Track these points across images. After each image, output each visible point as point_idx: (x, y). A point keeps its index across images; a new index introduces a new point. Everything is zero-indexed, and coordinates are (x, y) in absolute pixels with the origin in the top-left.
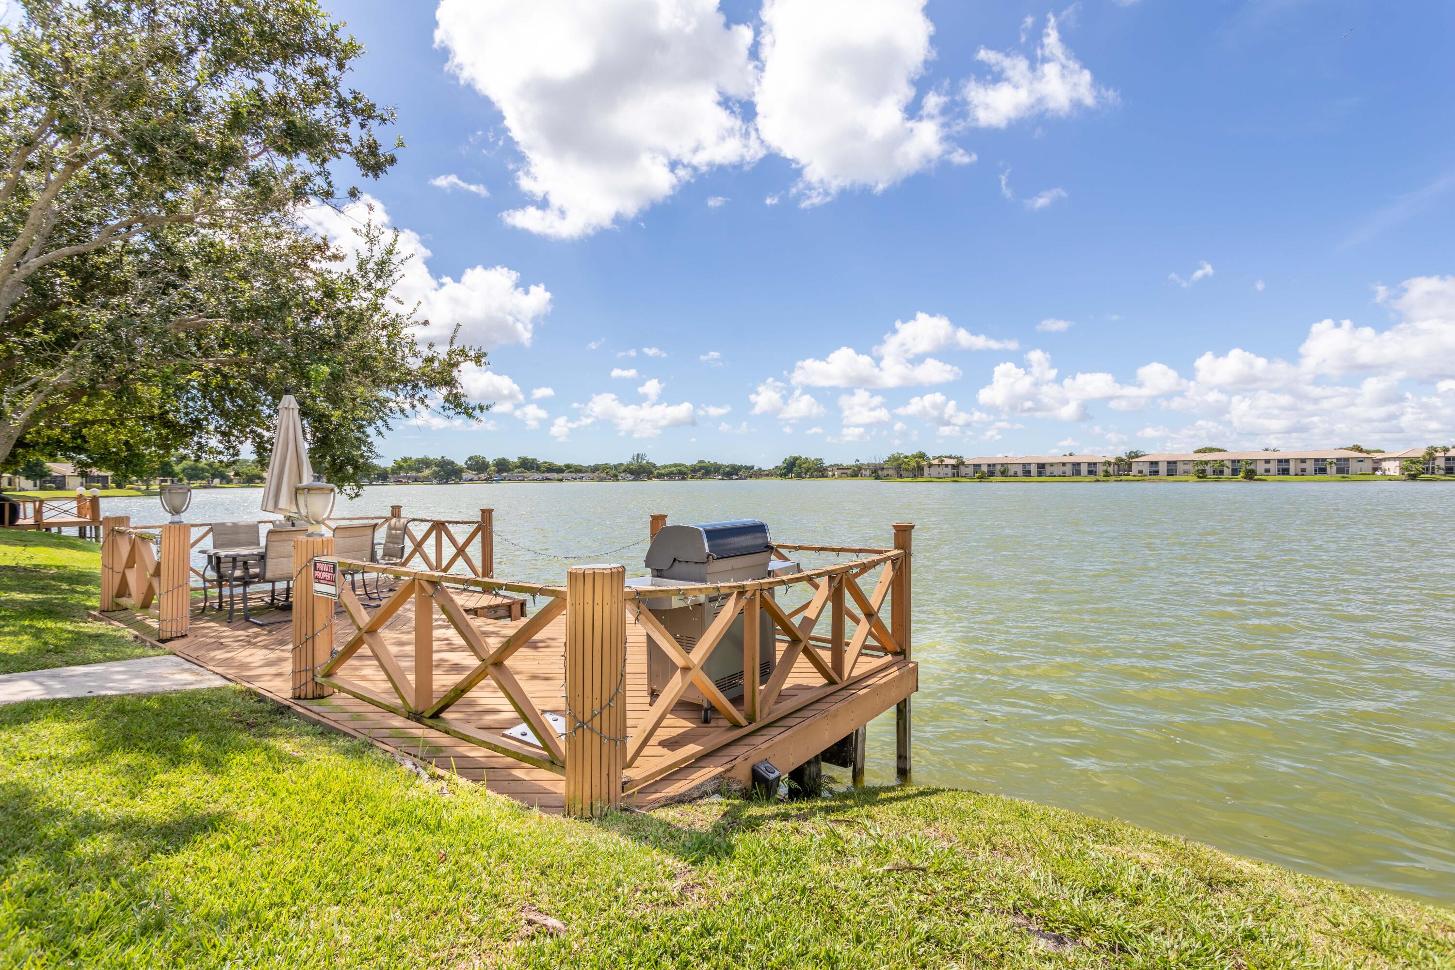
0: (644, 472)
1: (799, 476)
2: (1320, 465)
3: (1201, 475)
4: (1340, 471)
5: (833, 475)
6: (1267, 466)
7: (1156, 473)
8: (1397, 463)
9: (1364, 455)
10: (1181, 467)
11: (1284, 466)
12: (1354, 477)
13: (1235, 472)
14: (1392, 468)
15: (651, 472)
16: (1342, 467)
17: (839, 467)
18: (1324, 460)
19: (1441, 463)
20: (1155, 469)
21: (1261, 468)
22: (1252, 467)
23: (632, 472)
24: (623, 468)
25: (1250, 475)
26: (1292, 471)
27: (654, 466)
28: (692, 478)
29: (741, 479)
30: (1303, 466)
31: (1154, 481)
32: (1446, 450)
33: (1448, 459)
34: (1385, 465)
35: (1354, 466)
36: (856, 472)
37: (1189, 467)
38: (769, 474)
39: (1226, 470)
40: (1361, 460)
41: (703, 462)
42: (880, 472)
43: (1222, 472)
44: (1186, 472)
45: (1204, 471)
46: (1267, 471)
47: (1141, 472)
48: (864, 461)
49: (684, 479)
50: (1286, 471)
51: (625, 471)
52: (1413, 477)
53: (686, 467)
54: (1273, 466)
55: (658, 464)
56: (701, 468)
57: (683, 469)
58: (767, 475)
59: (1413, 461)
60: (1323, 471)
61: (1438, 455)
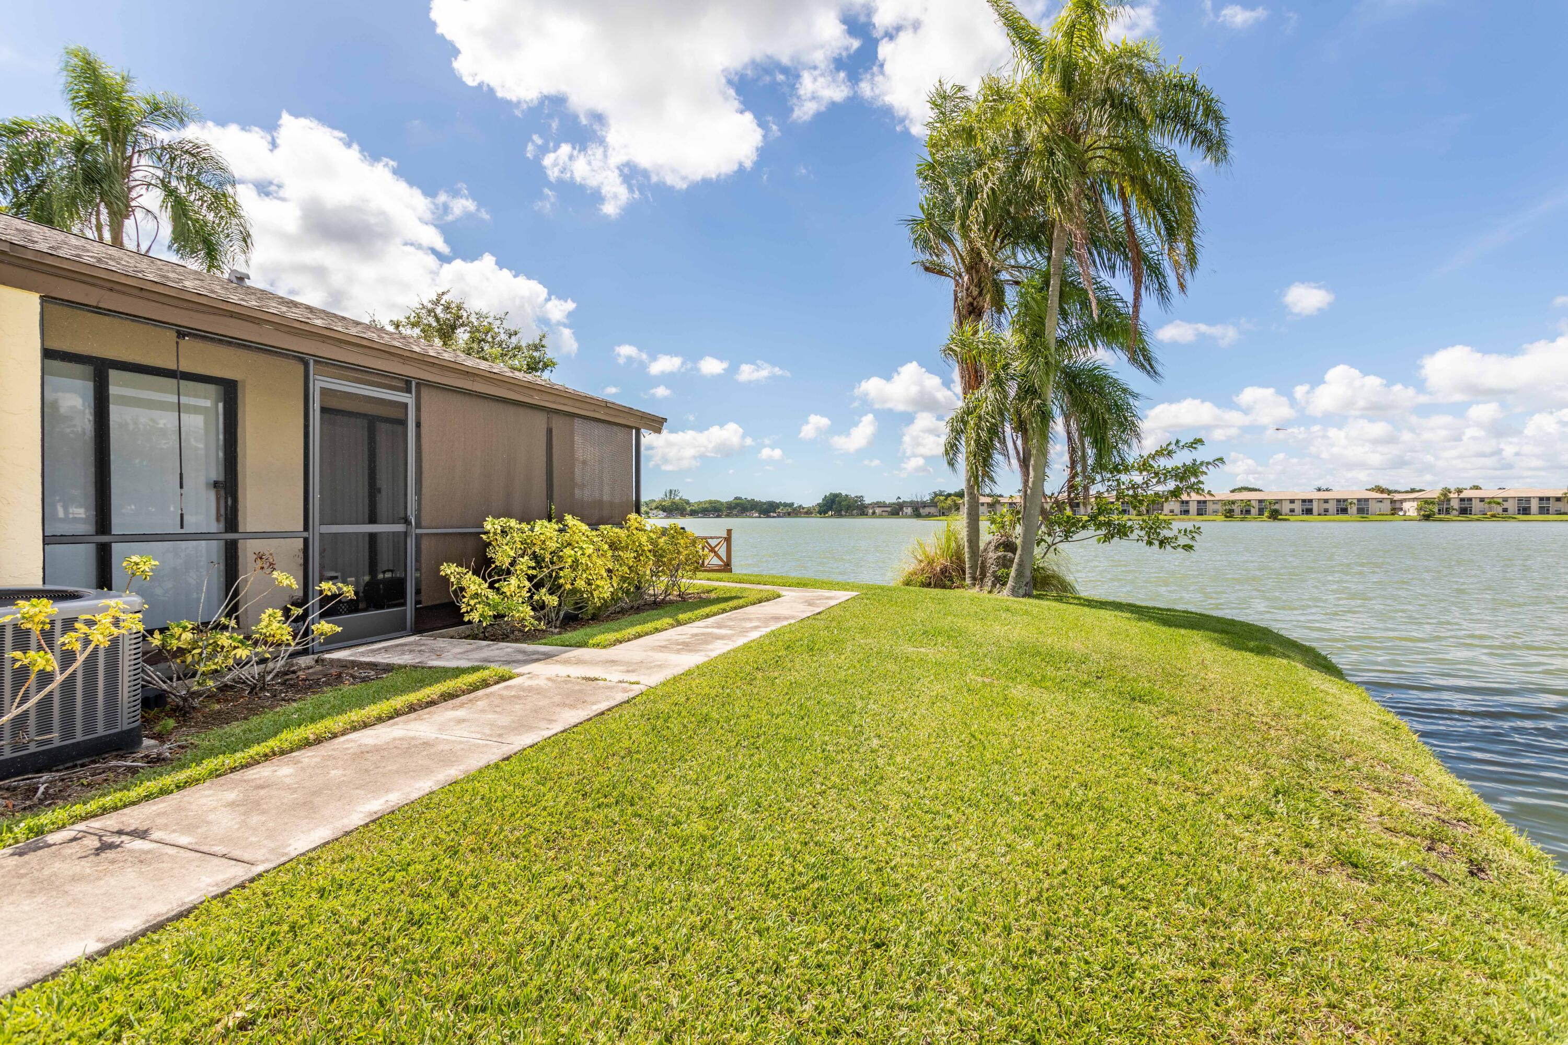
0: (677, 509)
1: (838, 514)
2: (1342, 505)
3: (1229, 514)
4: (1361, 511)
5: (874, 513)
6: (1292, 506)
7: (1186, 512)
8: (1415, 504)
9: (1385, 496)
10: (1210, 507)
11: (1307, 506)
12: (1371, 517)
13: (1261, 512)
14: (1411, 508)
15: (685, 509)
16: (1363, 507)
17: (879, 505)
18: (1345, 500)
19: (1455, 504)
20: (1185, 508)
21: (1286, 507)
22: (1277, 507)
23: (664, 509)
24: (654, 505)
25: (1275, 515)
26: (1315, 511)
27: (688, 503)
28: (728, 516)
29: (779, 516)
30: (1326, 506)
31: (1183, 520)
32: (1459, 491)
33: (1462, 500)
34: (1406, 506)
35: (1373, 506)
36: (896, 510)
37: (1218, 507)
38: (808, 513)
39: (1253, 511)
40: (1380, 501)
41: (740, 498)
42: (921, 511)
43: (1248, 512)
44: (1215, 512)
45: (1231, 511)
46: (1292, 511)
47: (1172, 511)
48: (906, 498)
49: (719, 516)
50: (1309, 511)
51: (657, 508)
52: (1427, 518)
53: (722, 504)
54: (1297, 506)
55: (692, 501)
56: (737, 505)
57: (718, 505)
58: (806, 513)
59: (1427, 502)
60: (1344, 511)
61: (1452, 495)
